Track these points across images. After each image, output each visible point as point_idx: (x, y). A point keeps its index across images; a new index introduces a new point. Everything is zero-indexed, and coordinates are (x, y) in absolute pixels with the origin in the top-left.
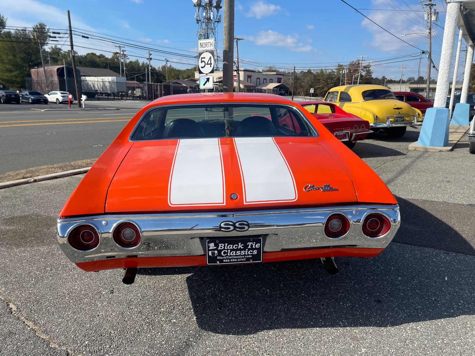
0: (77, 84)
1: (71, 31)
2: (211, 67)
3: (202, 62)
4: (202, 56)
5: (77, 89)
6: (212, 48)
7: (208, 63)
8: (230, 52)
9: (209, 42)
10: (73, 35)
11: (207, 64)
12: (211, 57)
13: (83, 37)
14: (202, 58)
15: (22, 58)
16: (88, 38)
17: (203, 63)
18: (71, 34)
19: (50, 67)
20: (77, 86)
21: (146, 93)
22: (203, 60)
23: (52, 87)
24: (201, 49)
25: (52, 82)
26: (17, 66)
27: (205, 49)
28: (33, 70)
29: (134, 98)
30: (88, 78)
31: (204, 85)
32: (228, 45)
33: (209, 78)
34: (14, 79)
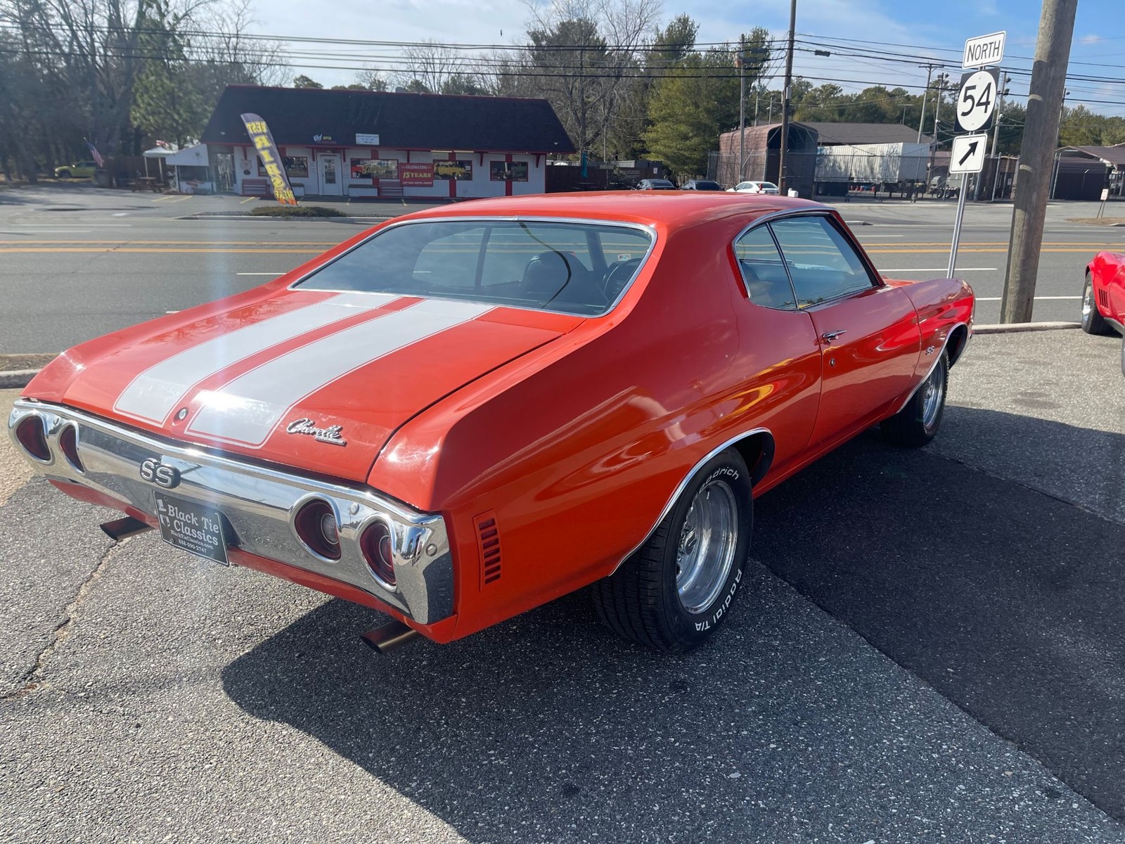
0: (783, 165)
1: (792, 41)
2: (986, 112)
3: (966, 98)
4: (967, 84)
5: (782, 176)
6: (994, 59)
7: (981, 102)
8: (1051, 66)
9: (991, 43)
10: (795, 52)
11: (979, 104)
12: (990, 84)
13: (818, 53)
14: (968, 88)
15: (708, 111)
16: (827, 54)
17: (970, 101)
18: (791, 49)
19: (756, 128)
20: (783, 169)
21: (974, 184)
22: (969, 93)
23: (754, 171)
24: (968, 64)
25: (755, 162)
26: (699, 128)
27: (979, 61)
28: (725, 135)
29: (941, 197)
30: (837, 150)
31: (961, 162)
32: (1049, 44)
33: (977, 143)
34: (686, 154)
